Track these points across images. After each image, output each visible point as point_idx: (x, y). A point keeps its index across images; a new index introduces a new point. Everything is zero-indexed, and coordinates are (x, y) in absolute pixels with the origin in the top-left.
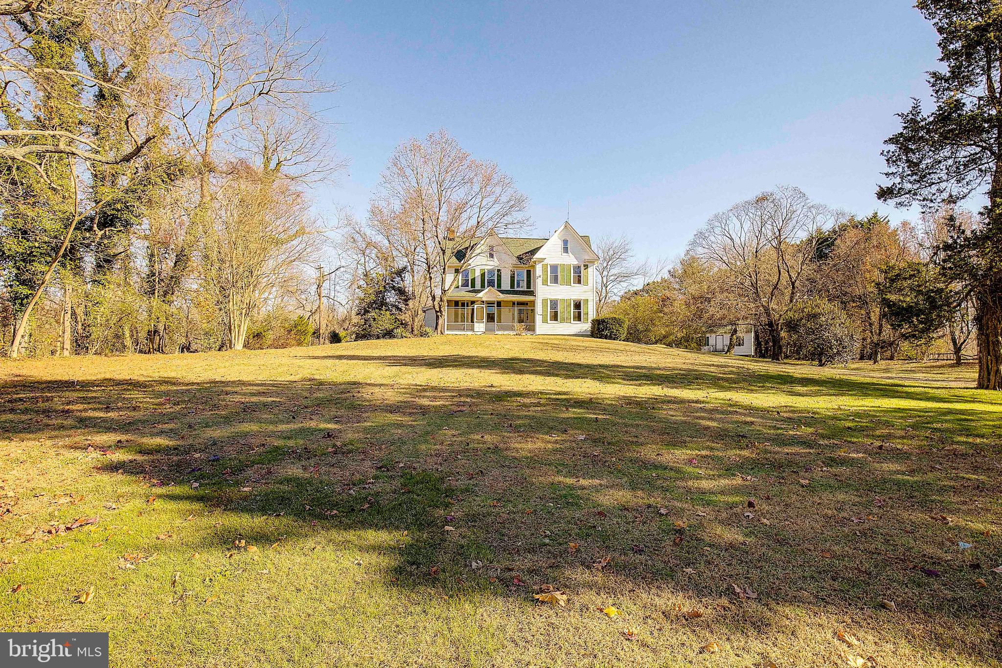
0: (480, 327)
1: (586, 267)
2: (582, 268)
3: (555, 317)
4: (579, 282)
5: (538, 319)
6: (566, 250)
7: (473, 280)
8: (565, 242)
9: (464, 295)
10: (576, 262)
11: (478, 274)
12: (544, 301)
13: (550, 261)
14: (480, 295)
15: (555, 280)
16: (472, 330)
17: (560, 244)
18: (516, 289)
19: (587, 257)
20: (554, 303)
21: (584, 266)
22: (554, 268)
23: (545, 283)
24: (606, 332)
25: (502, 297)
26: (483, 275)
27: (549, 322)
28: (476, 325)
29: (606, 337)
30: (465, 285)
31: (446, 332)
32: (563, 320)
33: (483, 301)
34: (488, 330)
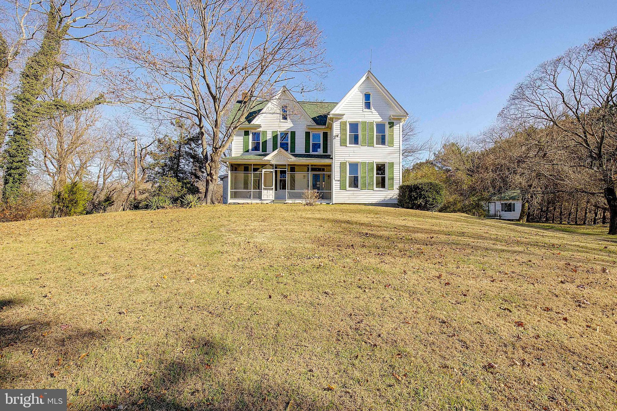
0: (268, 195)
1: (391, 124)
2: (387, 126)
3: (354, 183)
4: (383, 143)
5: (336, 185)
6: (368, 105)
7: (265, 143)
8: (367, 97)
9: (253, 158)
10: (379, 119)
11: (269, 136)
12: (343, 165)
13: (349, 118)
14: (267, 158)
15: (355, 140)
16: (260, 197)
17: (361, 99)
18: (311, 153)
19: (392, 113)
20: (354, 166)
21: (389, 123)
22: (354, 127)
23: (343, 143)
24: (421, 201)
25: (293, 160)
26: (275, 138)
27: (348, 188)
28: (264, 192)
29: (419, 207)
30: (256, 148)
31: (230, 201)
32: (364, 187)
33: (272, 165)
34: (278, 198)
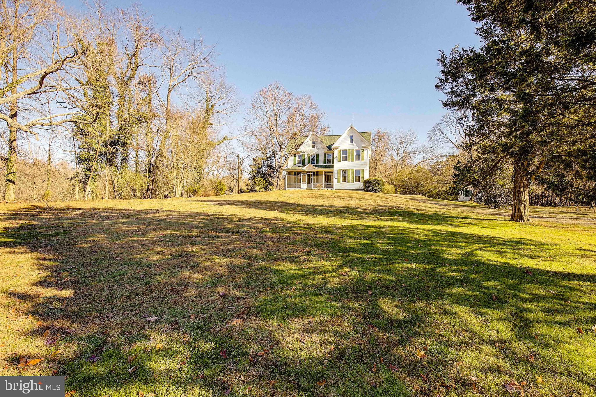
0: (304, 185)
1: (363, 150)
2: (361, 151)
3: (345, 180)
4: (359, 159)
5: (335, 181)
6: (351, 141)
7: (304, 160)
8: (351, 137)
9: (297, 169)
10: (357, 148)
11: (306, 157)
12: (339, 171)
13: (342, 148)
14: (304, 168)
15: (345, 159)
16: (300, 187)
17: (348, 138)
18: (327, 164)
19: (364, 145)
20: (345, 172)
21: (362, 150)
22: (345, 152)
23: (339, 160)
24: (370, 188)
25: (316, 169)
26: (309, 158)
27: (341, 182)
28: (302, 185)
29: (370, 191)
30: (299, 163)
31: (287, 189)
32: (349, 182)
33: (306, 172)
34: (309, 187)
